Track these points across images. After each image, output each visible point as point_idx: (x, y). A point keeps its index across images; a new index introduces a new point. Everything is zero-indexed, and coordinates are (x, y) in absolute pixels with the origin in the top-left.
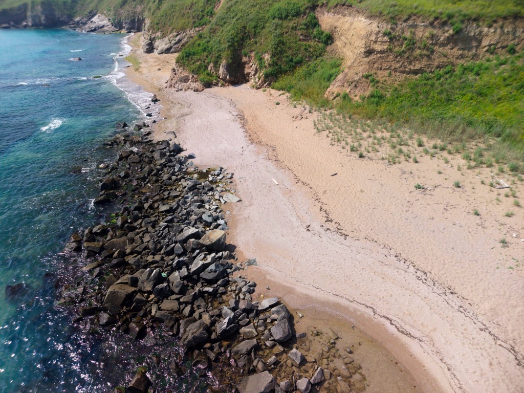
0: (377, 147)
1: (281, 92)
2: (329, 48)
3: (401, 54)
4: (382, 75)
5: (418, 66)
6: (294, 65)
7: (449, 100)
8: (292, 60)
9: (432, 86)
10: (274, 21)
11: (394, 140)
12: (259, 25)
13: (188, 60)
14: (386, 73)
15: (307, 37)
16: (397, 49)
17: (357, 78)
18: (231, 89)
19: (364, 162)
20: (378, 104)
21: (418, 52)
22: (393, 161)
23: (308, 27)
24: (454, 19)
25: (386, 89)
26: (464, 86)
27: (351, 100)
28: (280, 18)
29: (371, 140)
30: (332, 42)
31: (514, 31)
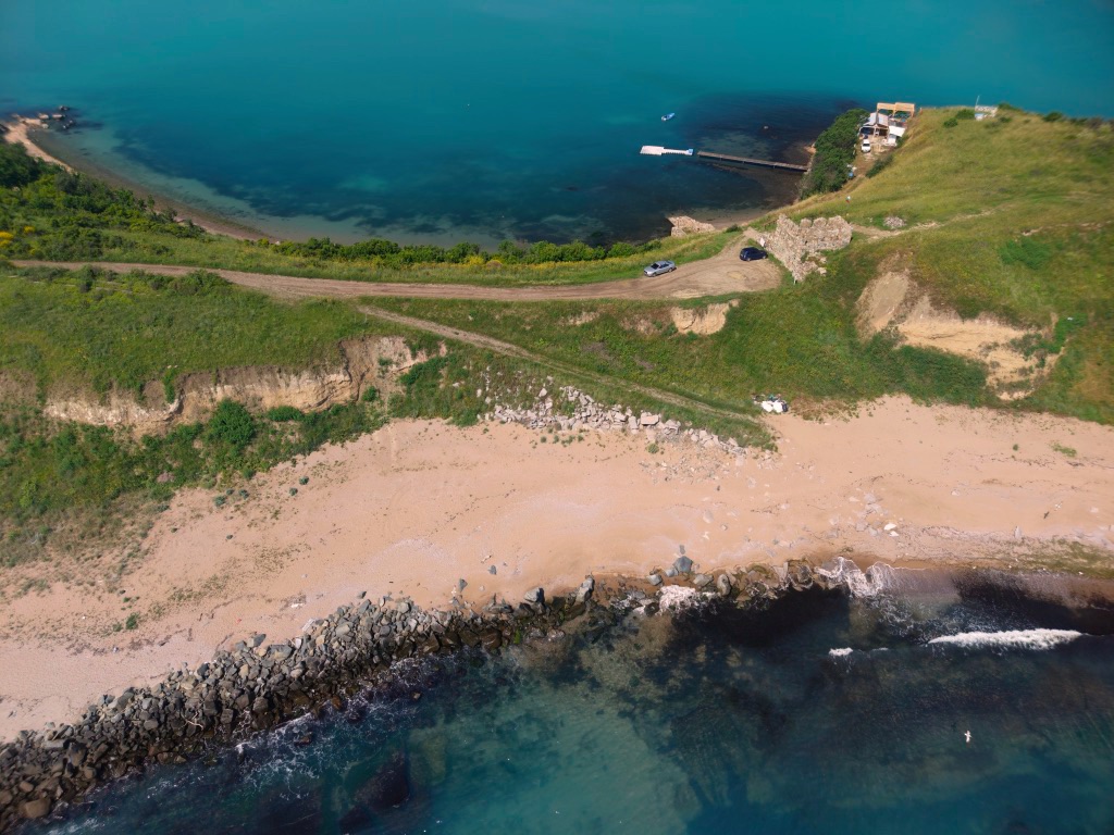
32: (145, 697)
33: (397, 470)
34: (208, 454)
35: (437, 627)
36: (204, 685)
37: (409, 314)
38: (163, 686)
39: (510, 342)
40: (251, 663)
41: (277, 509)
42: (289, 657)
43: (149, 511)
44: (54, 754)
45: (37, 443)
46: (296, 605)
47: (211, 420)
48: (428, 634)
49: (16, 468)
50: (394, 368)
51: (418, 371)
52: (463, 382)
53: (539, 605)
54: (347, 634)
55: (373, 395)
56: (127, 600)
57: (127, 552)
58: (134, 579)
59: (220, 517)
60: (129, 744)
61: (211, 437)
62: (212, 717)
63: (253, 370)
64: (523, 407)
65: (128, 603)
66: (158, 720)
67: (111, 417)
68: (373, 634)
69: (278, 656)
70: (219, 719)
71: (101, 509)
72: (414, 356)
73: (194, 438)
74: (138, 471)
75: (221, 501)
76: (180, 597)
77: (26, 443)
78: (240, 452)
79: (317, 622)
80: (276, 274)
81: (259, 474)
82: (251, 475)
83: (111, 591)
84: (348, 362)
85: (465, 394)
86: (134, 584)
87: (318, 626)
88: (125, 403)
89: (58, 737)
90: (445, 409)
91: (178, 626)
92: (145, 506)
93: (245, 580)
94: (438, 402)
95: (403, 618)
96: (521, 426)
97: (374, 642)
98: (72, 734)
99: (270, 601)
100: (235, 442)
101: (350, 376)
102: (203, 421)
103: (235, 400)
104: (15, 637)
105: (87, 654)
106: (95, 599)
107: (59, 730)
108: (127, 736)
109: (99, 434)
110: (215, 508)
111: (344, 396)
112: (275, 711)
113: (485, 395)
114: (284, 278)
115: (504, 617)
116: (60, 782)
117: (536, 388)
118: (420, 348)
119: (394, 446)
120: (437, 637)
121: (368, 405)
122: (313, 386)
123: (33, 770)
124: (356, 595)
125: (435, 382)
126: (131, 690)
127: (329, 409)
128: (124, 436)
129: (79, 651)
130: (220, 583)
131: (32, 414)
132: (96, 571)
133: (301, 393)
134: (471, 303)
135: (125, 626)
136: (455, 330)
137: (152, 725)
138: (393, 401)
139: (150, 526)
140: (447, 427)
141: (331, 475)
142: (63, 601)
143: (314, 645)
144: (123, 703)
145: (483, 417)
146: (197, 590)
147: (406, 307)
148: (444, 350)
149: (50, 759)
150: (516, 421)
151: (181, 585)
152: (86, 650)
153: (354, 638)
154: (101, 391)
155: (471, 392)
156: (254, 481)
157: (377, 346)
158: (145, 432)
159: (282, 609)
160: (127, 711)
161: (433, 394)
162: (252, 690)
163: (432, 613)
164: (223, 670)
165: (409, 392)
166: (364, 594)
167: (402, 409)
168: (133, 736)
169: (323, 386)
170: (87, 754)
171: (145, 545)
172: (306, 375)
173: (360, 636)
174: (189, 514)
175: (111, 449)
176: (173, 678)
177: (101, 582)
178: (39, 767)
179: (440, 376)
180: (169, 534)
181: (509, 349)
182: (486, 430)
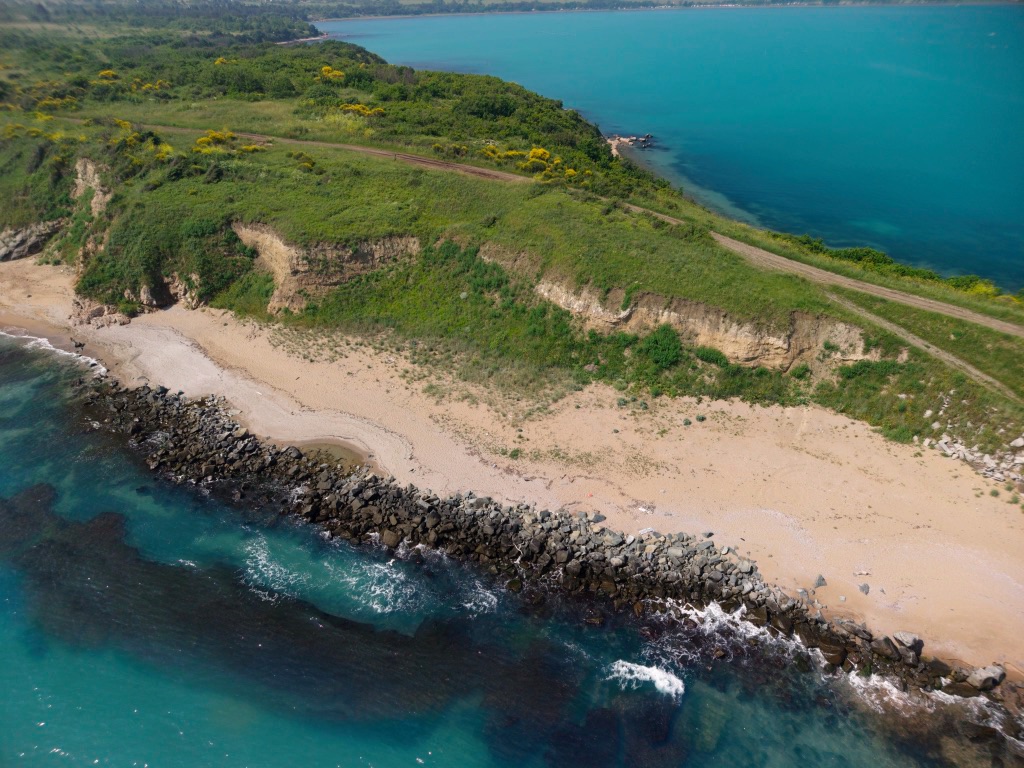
0: (321, 352)
1: (223, 311)
2: (256, 261)
3: (320, 272)
4: (311, 289)
5: (335, 280)
6: (227, 282)
7: (363, 303)
8: (222, 277)
9: (349, 293)
10: (190, 240)
11: (331, 344)
12: (174, 245)
13: (93, 289)
14: (313, 287)
15: (231, 253)
16: (316, 269)
17: (291, 294)
18: (161, 313)
19: (315, 364)
20: (314, 314)
21: (333, 269)
22: (332, 360)
23: (229, 244)
24: (351, 242)
25: (317, 301)
26: (371, 291)
27: (292, 313)
28: (196, 236)
29: (315, 347)
30: (258, 255)
31: (392, 245)
32: (496, 509)
33: (796, 449)
34: (631, 364)
35: (773, 605)
36: (540, 526)
37: (878, 313)
38: (511, 509)
39: (994, 376)
40: (583, 532)
41: (666, 429)
42: (616, 546)
43: (567, 386)
44: (420, 511)
45: (520, 309)
46: (644, 510)
47: (647, 337)
48: (760, 605)
49: (499, 321)
50: (839, 355)
51: (863, 368)
52: (912, 396)
53: (912, 654)
54: (678, 558)
55: (803, 373)
56: (520, 437)
57: (538, 406)
58: (532, 426)
59: (617, 414)
60: (467, 535)
61: (640, 351)
62: (533, 553)
63: (702, 308)
64: (981, 449)
65: (520, 440)
66: (495, 530)
67: (576, 306)
68: (702, 572)
69: (608, 539)
70: (537, 558)
71: (536, 370)
72: (866, 351)
73: (626, 346)
74: (574, 355)
75: (623, 403)
76: (557, 454)
77: (514, 305)
78: (657, 373)
79: (655, 534)
80: (758, 247)
81: (664, 396)
82: (657, 394)
83: (513, 426)
84: (793, 333)
85: (909, 409)
86: (531, 429)
87: (654, 537)
88: (591, 298)
89: (428, 502)
90: (877, 416)
91: (544, 473)
92: (566, 381)
93: (612, 468)
94: (871, 406)
95: (740, 575)
96: (968, 468)
97: (700, 580)
98: (438, 505)
99: (623, 494)
100: (657, 362)
101: (789, 345)
102: (641, 335)
103: (674, 328)
104: (442, 424)
105: (476, 459)
106: (500, 426)
107: (432, 497)
108: (469, 529)
109: (563, 315)
110: (616, 406)
111: (774, 362)
112: (583, 581)
113: (935, 418)
114: (765, 252)
115: (858, 641)
116: (413, 532)
117: (1010, 434)
118: (877, 345)
119: (804, 427)
120: (769, 613)
121: (794, 381)
122: (750, 340)
123: (404, 514)
124: (703, 531)
125: (877, 385)
126: (490, 499)
127: (754, 368)
128: (578, 325)
129: (472, 454)
130: (591, 460)
131: (527, 286)
132: (512, 408)
133: (735, 343)
134: (960, 323)
135: (509, 454)
136: (926, 343)
137: (489, 530)
138: (821, 387)
139: (562, 396)
140: (871, 434)
141: (728, 424)
142: (480, 417)
143: (643, 549)
144: (479, 504)
145: (921, 441)
146: (571, 456)
147: (878, 306)
148: (904, 357)
149: (416, 513)
150: (965, 460)
151: (563, 446)
152: (476, 456)
153: (682, 564)
154: (579, 284)
155: (917, 410)
156: (658, 400)
157: (829, 328)
158: (594, 327)
159: (630, 506)
160: (479, 512)
161: (869, 396)
162: (574, 552)
163: (773, 589)
164: (559, 524)
165: (843, 385)
166: (711, 535)
167: (827, 398)
168: (473, 530)
169: (759, 344)
170: (438, 523)
171: (552, 408)
172: (747, 327)
173: (689, 567)
174: (594, 401)
175: (565, 330)
176: (521, 507)
177: (510, 416)
178: (407, 513)
179: (887, 382)
180: (572, 408)
181: (990, 383)
182: (919, 454)
